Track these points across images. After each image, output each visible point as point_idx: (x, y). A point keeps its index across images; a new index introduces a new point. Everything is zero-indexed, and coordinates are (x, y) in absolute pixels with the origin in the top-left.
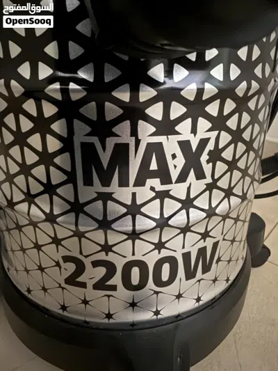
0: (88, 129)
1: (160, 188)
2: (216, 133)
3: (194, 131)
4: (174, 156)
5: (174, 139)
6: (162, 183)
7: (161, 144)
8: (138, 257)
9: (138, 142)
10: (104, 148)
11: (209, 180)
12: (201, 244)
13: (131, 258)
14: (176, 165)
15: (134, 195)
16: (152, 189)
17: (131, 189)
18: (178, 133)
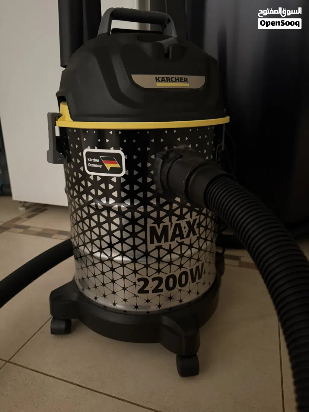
0: (153, 221)
1: (180, 241)
2: (199, 216)
3: (191, 217)
4: (185, 228)
5: (184, 221)
6: (181, 239)
7: (180, 224)
8: (172, 273)
9: (172, 224)
10: (159, 228)
11: (198, 235)
12: (197, 265)
13: (169, 274)
14: (185, 231)
15: (170, 245)
16: (177, 242)
17: (169, 243)
18: (186, 219)
